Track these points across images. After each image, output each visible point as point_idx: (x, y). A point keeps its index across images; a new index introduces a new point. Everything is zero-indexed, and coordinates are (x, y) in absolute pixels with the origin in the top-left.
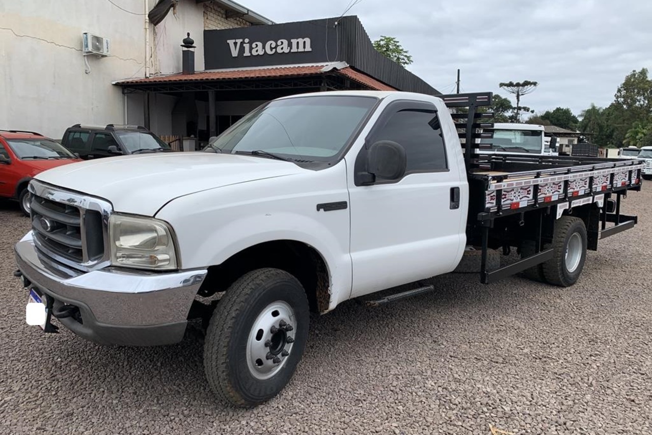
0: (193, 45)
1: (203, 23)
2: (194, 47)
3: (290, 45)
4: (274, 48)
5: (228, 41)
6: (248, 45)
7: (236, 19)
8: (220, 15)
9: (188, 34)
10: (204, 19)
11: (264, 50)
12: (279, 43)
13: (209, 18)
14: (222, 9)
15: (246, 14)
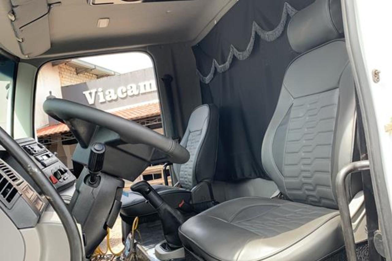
1: (60, 82)
3: (138, 88)
4: (125, 92)
5: (84, 93)
6: (102, 93)
8: (72, 72)
9: (50, 93)
10: (60, 78)
11: (116, 95)
12: (129, 87)
13: (64, 76)
15: (94, 69)
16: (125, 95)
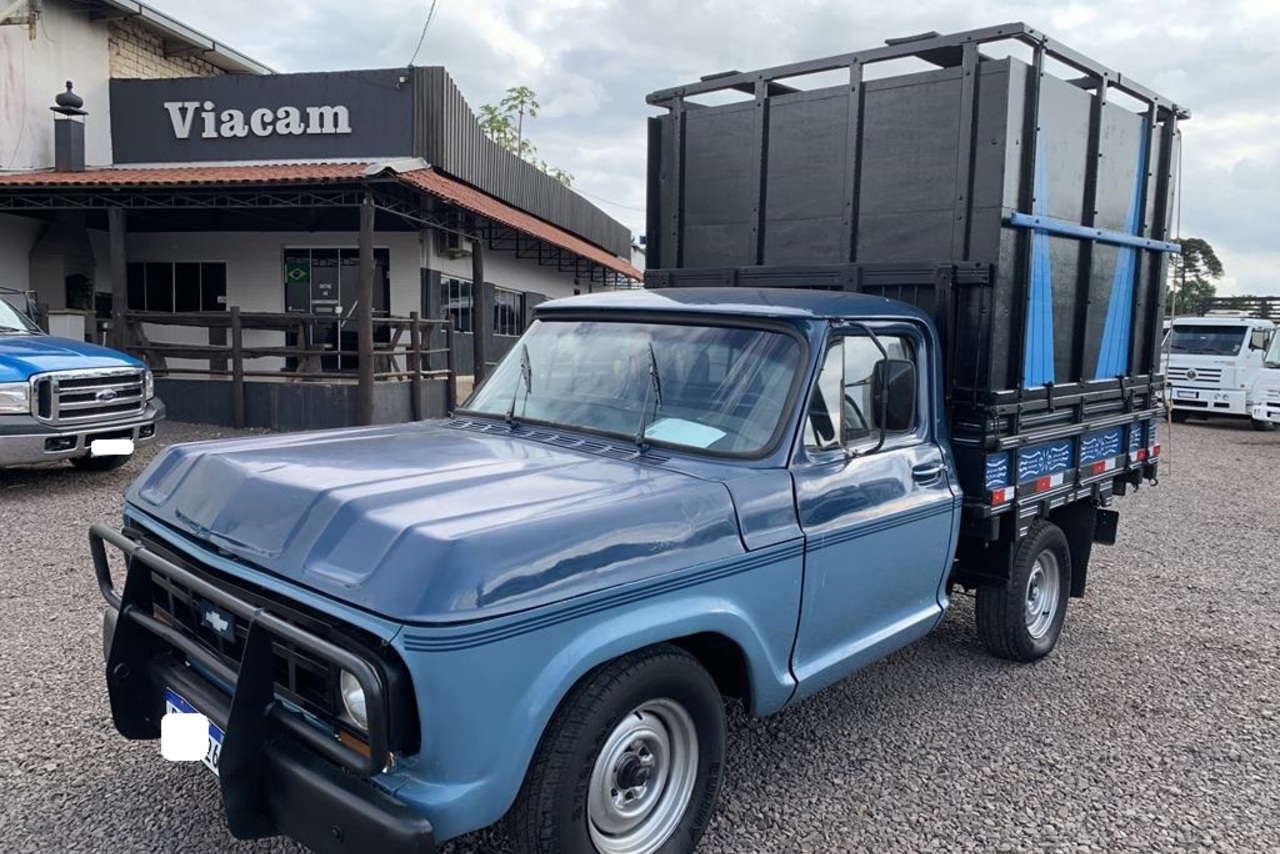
0: (81, 109)
1: (108, 64)
2: (83, 114)
3: (305, 119)
4: (269, 124)
5: (166, 105)
6: (212, 114)
7: (188, 61)
8: (150, 48)
9: (69, 85)
10: (111, 55)
11: (247, 127)
12: (281, 113)
13: (124, 53)
14: (155, 37)
15: (210, 50)
16: (270, 129)
